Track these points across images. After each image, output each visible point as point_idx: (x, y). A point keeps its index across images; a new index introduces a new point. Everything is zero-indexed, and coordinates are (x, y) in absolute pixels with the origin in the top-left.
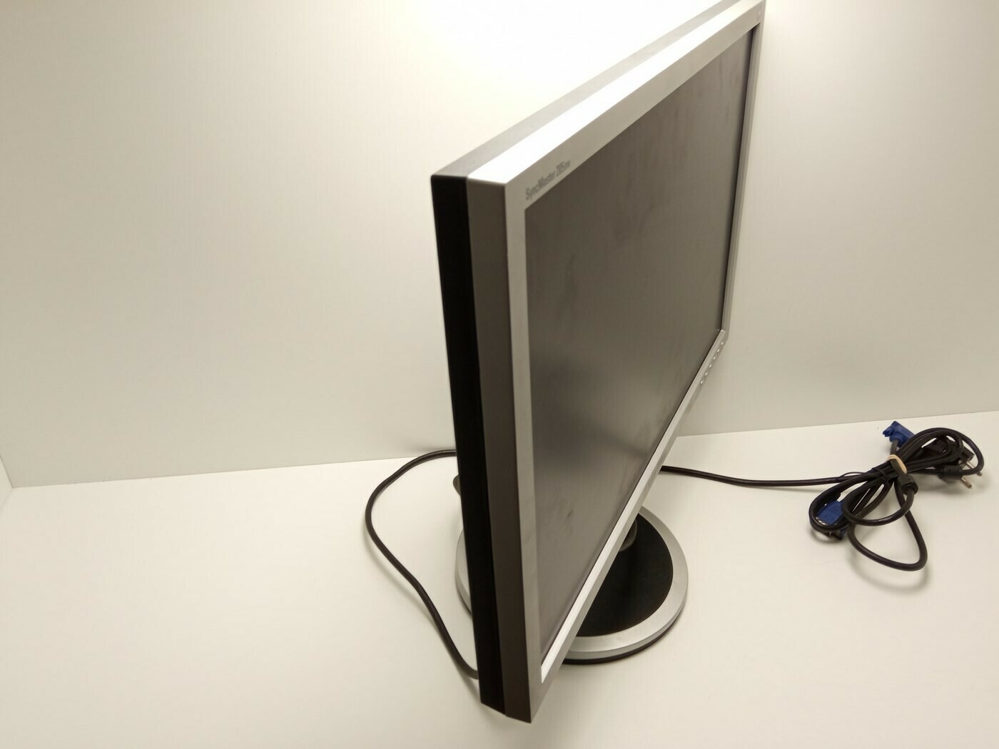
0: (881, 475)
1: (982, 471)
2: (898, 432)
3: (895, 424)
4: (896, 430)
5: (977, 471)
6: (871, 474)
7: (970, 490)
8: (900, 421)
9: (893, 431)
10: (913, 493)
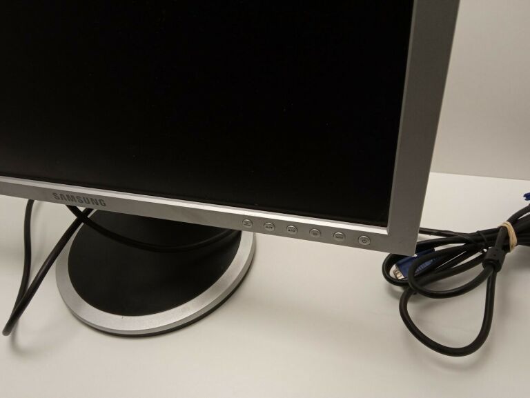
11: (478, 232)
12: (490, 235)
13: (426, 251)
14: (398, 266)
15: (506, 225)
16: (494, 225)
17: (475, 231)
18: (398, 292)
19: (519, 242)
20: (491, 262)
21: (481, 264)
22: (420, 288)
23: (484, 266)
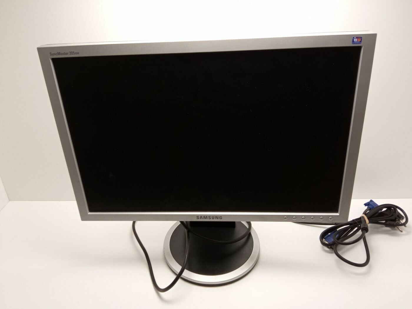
0: (356, 223)
1: (407, 225)
2: (371, 205)
3: (371, 201)
4: (370, 204)
5: (404, 224)
6: (352, 222)
7: (402, 233)
8: (374, 200)
9: (369, 204)
10: (365, 232)
11: (353, 220)
12: (358, 220)
13: (334, 231)
14: (325, 239)
15: (363, 216)
16: (358, 217)
17: (352, 220)
18: (328, 251)
19: (370, 222)
20: (364, 228)
21: (361, 230)
22: (341, 242)
23: (362, 231)
